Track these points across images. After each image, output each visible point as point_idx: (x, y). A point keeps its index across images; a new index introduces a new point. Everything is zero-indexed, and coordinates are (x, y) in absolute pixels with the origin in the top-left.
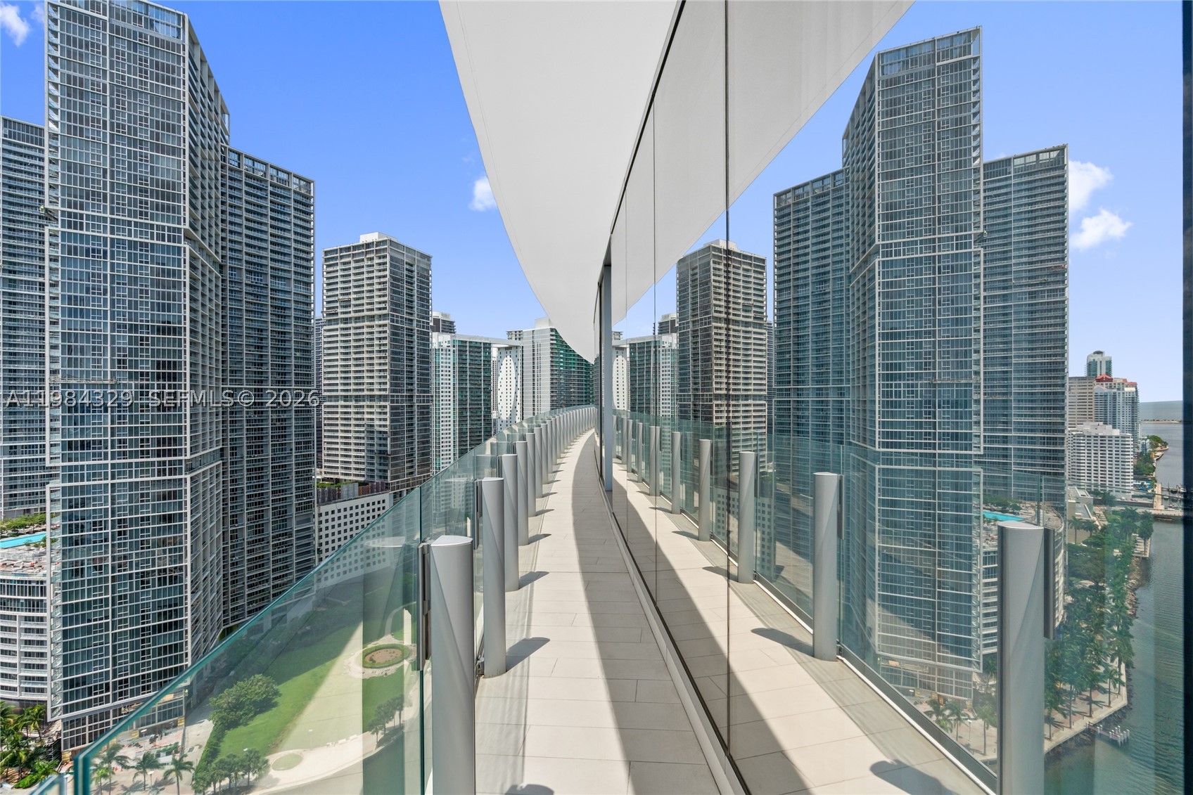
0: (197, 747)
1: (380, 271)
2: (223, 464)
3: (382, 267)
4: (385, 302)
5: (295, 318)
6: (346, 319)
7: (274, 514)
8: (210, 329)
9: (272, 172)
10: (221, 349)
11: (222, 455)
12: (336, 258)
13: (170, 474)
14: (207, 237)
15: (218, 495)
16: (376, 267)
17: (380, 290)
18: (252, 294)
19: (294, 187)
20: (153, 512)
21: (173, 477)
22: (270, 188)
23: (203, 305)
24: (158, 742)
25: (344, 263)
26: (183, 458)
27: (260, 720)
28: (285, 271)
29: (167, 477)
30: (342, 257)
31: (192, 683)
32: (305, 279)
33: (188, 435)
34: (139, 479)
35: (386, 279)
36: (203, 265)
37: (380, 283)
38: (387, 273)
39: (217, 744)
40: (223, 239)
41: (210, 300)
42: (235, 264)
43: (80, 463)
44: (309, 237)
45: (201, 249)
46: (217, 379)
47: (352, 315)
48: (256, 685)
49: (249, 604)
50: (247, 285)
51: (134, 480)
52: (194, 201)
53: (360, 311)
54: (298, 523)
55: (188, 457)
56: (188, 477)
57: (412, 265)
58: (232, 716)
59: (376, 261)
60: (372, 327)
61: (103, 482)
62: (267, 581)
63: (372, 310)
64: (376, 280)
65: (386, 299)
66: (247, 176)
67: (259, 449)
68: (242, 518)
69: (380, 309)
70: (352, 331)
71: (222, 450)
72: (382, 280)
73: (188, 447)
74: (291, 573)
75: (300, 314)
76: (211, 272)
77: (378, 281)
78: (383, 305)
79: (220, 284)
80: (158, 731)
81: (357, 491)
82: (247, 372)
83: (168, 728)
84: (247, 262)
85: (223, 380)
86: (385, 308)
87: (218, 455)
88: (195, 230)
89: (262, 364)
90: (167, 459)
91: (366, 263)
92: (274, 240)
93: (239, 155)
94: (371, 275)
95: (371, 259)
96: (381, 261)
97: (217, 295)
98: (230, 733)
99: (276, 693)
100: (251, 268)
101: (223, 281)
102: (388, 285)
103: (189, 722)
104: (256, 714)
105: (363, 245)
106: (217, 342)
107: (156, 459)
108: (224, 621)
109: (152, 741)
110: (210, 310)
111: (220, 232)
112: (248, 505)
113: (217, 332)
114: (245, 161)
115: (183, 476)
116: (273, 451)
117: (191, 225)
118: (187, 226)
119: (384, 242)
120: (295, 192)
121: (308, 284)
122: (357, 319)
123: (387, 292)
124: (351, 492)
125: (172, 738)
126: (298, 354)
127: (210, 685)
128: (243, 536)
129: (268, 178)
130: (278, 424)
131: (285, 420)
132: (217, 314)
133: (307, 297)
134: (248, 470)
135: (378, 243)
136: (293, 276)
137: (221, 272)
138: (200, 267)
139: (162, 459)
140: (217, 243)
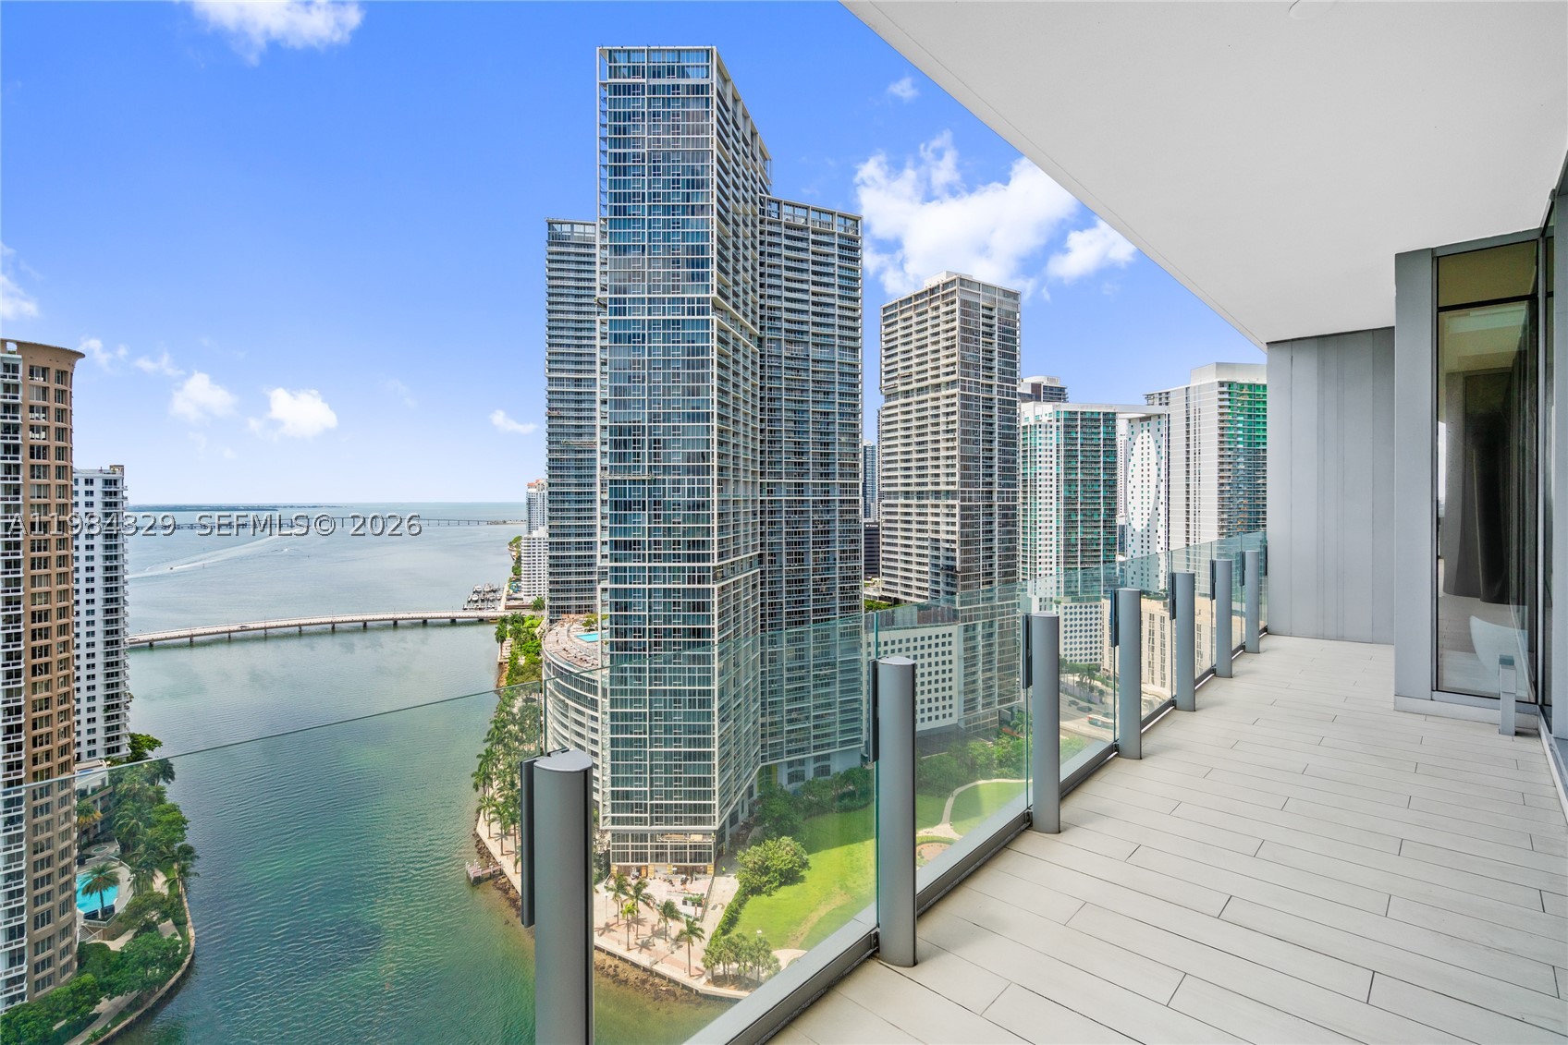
0: (720, 907)
1: (947, 322)
2: (762, 573)
3: (950, 317)
4: (953, 364)
5: (840, 394)
6: (907, 392)
7: (816, 638)
8: (746, 414)
9: (813, 215)
10: (759, 437)
11: (761, 562)
12: (895, 315)
13: (699, 583)
14: (741, 305)
15: (754, 609)
16: (943, 318)
17: (947, 348)
18: (792, 369)
19: (838, 230)
20: (684, 624)
21: (701, 586)
22: (812, 237)
23: (736, 386)
24: (688, 885)
25: (905, 320)
26: (710, 564)
27: (785, 893)
28: (828, 336)
29: (696, 586)
30: (902, 312)
31: (723, 827)
32: (852, 344)
33: (716, 539)
34: (672, 586)
35: (955, 333)
36: (736, 339)
37: (947, 339)
38: (957, 324)
39: (737, 911)
40: (762, 307)
41: (746, 380)
42: (774, 335)
43: (623, 564)
44: (855, 290)
45: (734, 320)
46: (753, 472)
47: (915, 385)
48: (783, 850)
49: (788, 742)
50: (786, 358)
51: (667, 586)
52: (724, 264)
53: (923, 380)
54: (842, 652)
55: (716, 564)
56: (716, 587)
57: (991, 309)
58: (757, 880)
59: (943, 309)
60: (938, 399)
61: (642, 586)
62: (807, 718)
63: (938, 376)
64: (943, 336)
65: (954, 359)
66: (788, 227)
67: (799, 558)
68: (781, 639)
69: (947, 374)
70: (914, 407)
71: (760, 555)
72: (950, 334)
73: (716, 552)
74: (834, 714)
75: (846, 389)
76: (746, 346)
77: (945, 336)
78: (951, 369)
79: (758, 360)
80: (690, 873)
81: (915, 617)
82: (787, 463)
83: (699, 873)
84: (787, 331)
85: (762, 474)
86: (953, 373)
87: (756, 562)
88: (726, 298)
89: (802, 453)
90: (696, 564)
91: (932, 314)
92: (816, 299)
93: (779, 203)
94: (936, 330)
95: (937, 308)
96: (949, 308)
97: (754, 374)
98: (754, 901)
99: (805, 865)
100: (792, 337)
101: (762, 356)
102: (957, 341)
103: (718, 872)
104: (781, 884)
105: (926, 292)
106: (753, 429)
107: (686, 564)
108: (762, 757)
109: (684, 882)
110: (746, 392)
111: (758, 300)
112: (788, 624)
113: (753, 417)
114: (785, 209)
115: (711, 586)
116: (815, 560)
117: (719, 292)
118: (714, 294)
119: (953, 282)
120: (840, 236)
121: (855, 350)
122: (920, 390)
123: (956, 350)
124: (908, 617)
125: (698, 886)
126: (843, 439)
127: (744, 832)
128: (782, 660)
129: (810, 225)
130: (820, 527)
131: (828, 522)
132: (753, 395)
133: (855, 366)
134: (788, 582)
135: (946, 285)
136: (837, 341)
137: (759, 346)
138: (731, 341)
139: (691, 564)
140: (754, 312)
